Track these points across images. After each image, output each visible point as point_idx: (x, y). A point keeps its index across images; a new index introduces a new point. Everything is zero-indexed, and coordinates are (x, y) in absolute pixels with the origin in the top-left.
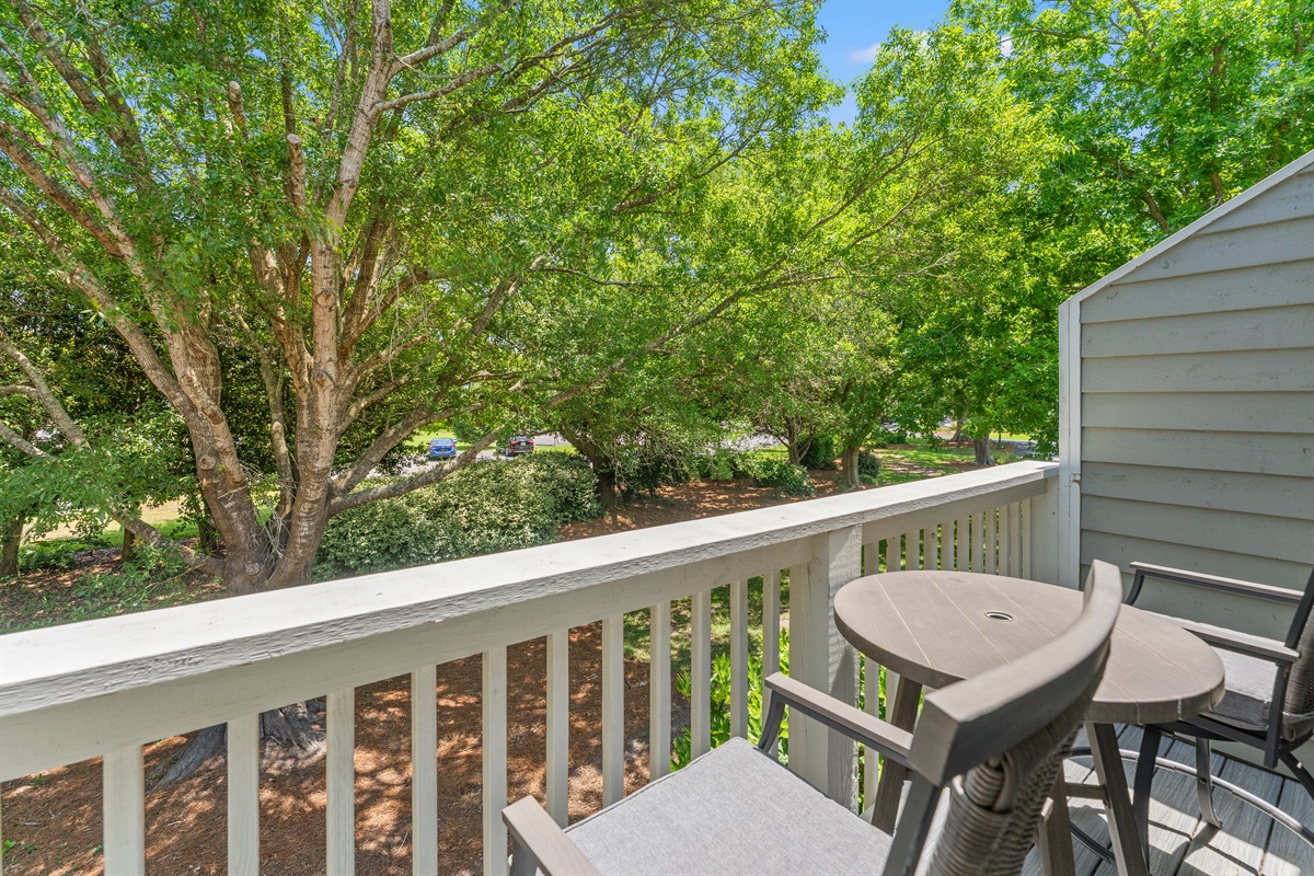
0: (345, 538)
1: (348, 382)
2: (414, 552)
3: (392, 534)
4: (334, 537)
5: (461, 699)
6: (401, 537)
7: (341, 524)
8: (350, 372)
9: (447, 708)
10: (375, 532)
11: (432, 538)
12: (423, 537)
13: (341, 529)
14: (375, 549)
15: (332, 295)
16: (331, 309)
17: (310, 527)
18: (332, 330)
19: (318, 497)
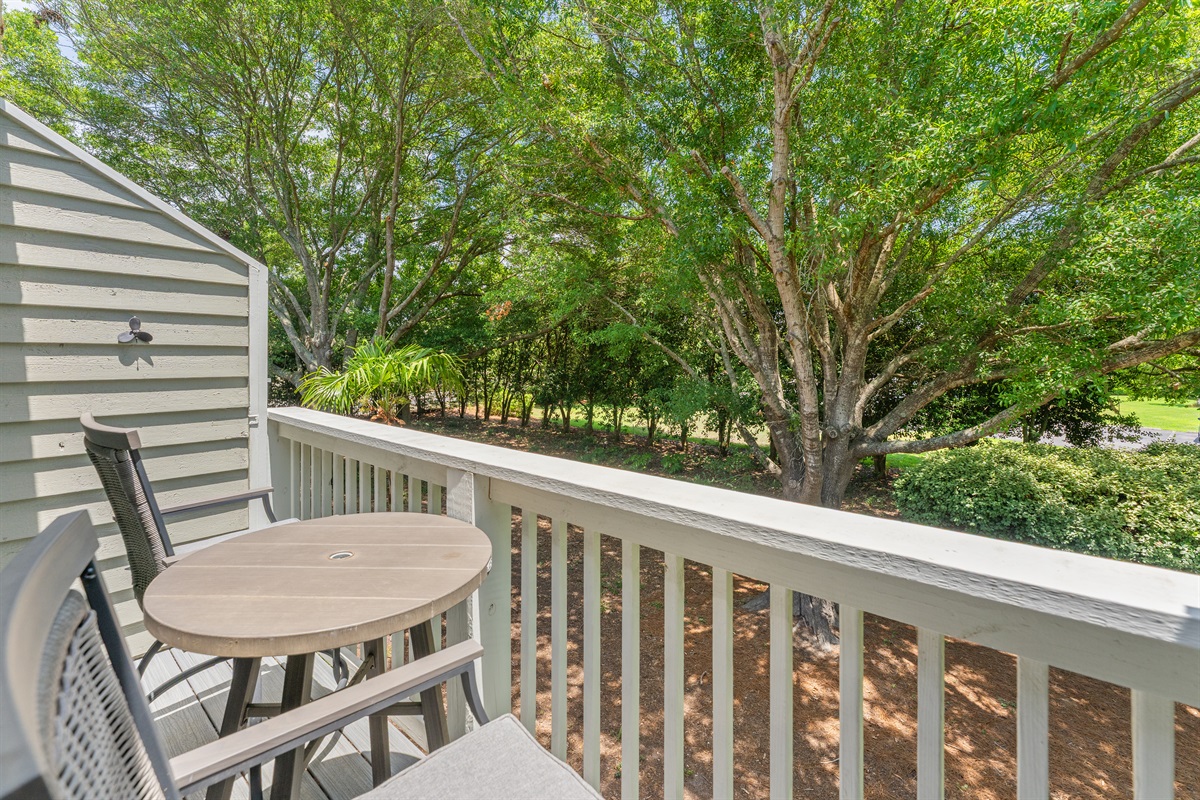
0: (952, 494)
1: (858, 342)
2: (1035, 533)
3: (1005, 504)
4: (941, 489)
5: (986, 700)
6: (1017, 511)
7: (950, 479)
8: (858, 333)
9: (962, 698)
10: (983, 495)
11: (1062, 524)
12: (1047, 518)
13: (949, 485)
14: (982, 514)
15: (785, 273)
16: (787, 284)
17: (815, 460)
18: (792, 300)
19: (814, 436)
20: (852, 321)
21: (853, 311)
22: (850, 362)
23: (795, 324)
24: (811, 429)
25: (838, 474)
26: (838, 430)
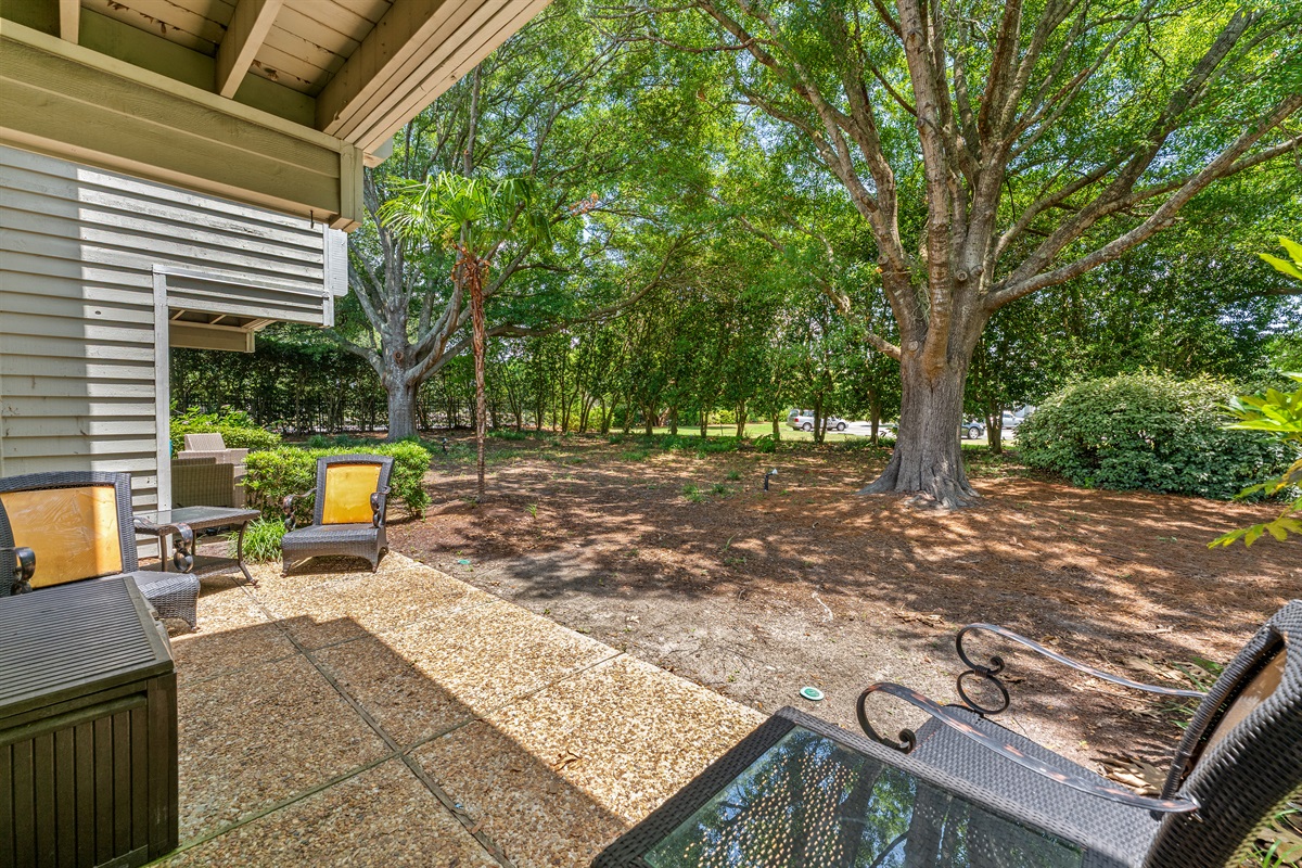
15: (918, 36)
16: (919, 52)
17: (943, 294)
18: (924, 72)
19: (943, 259)
20: (987, 137)
21: (990, 122)
22: (984, 189)
23: (928, 105)
24: (941, 249)
25: (967, 328)
26: (968, 273)
